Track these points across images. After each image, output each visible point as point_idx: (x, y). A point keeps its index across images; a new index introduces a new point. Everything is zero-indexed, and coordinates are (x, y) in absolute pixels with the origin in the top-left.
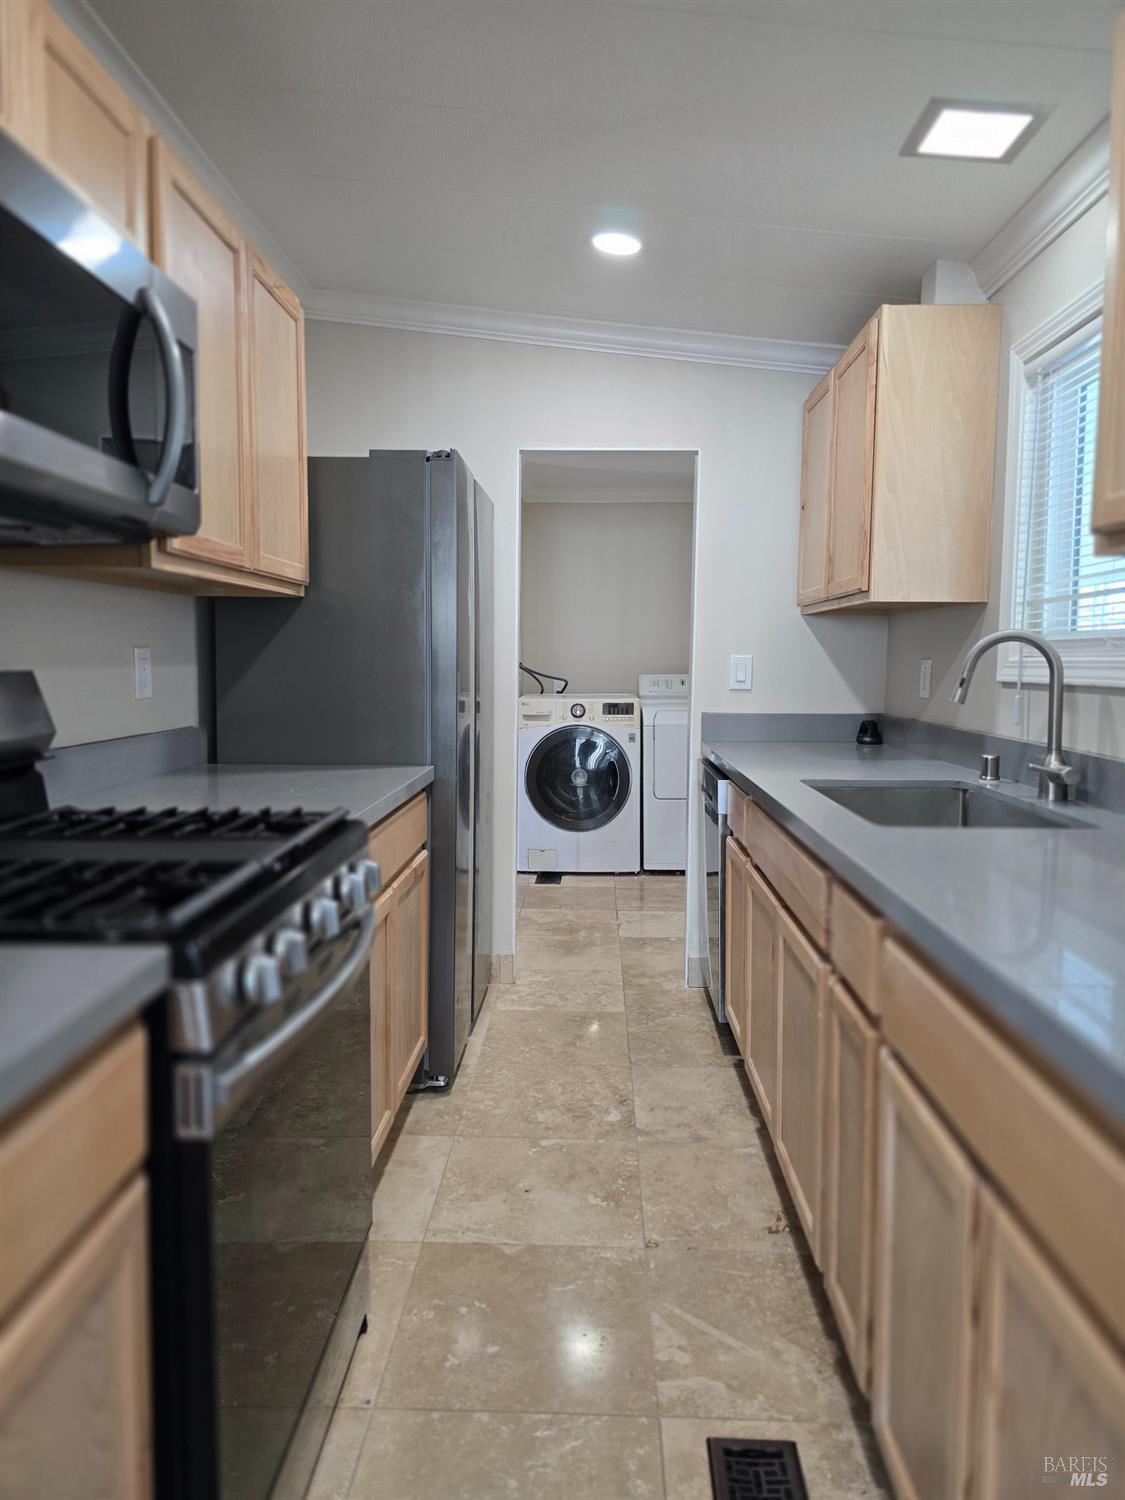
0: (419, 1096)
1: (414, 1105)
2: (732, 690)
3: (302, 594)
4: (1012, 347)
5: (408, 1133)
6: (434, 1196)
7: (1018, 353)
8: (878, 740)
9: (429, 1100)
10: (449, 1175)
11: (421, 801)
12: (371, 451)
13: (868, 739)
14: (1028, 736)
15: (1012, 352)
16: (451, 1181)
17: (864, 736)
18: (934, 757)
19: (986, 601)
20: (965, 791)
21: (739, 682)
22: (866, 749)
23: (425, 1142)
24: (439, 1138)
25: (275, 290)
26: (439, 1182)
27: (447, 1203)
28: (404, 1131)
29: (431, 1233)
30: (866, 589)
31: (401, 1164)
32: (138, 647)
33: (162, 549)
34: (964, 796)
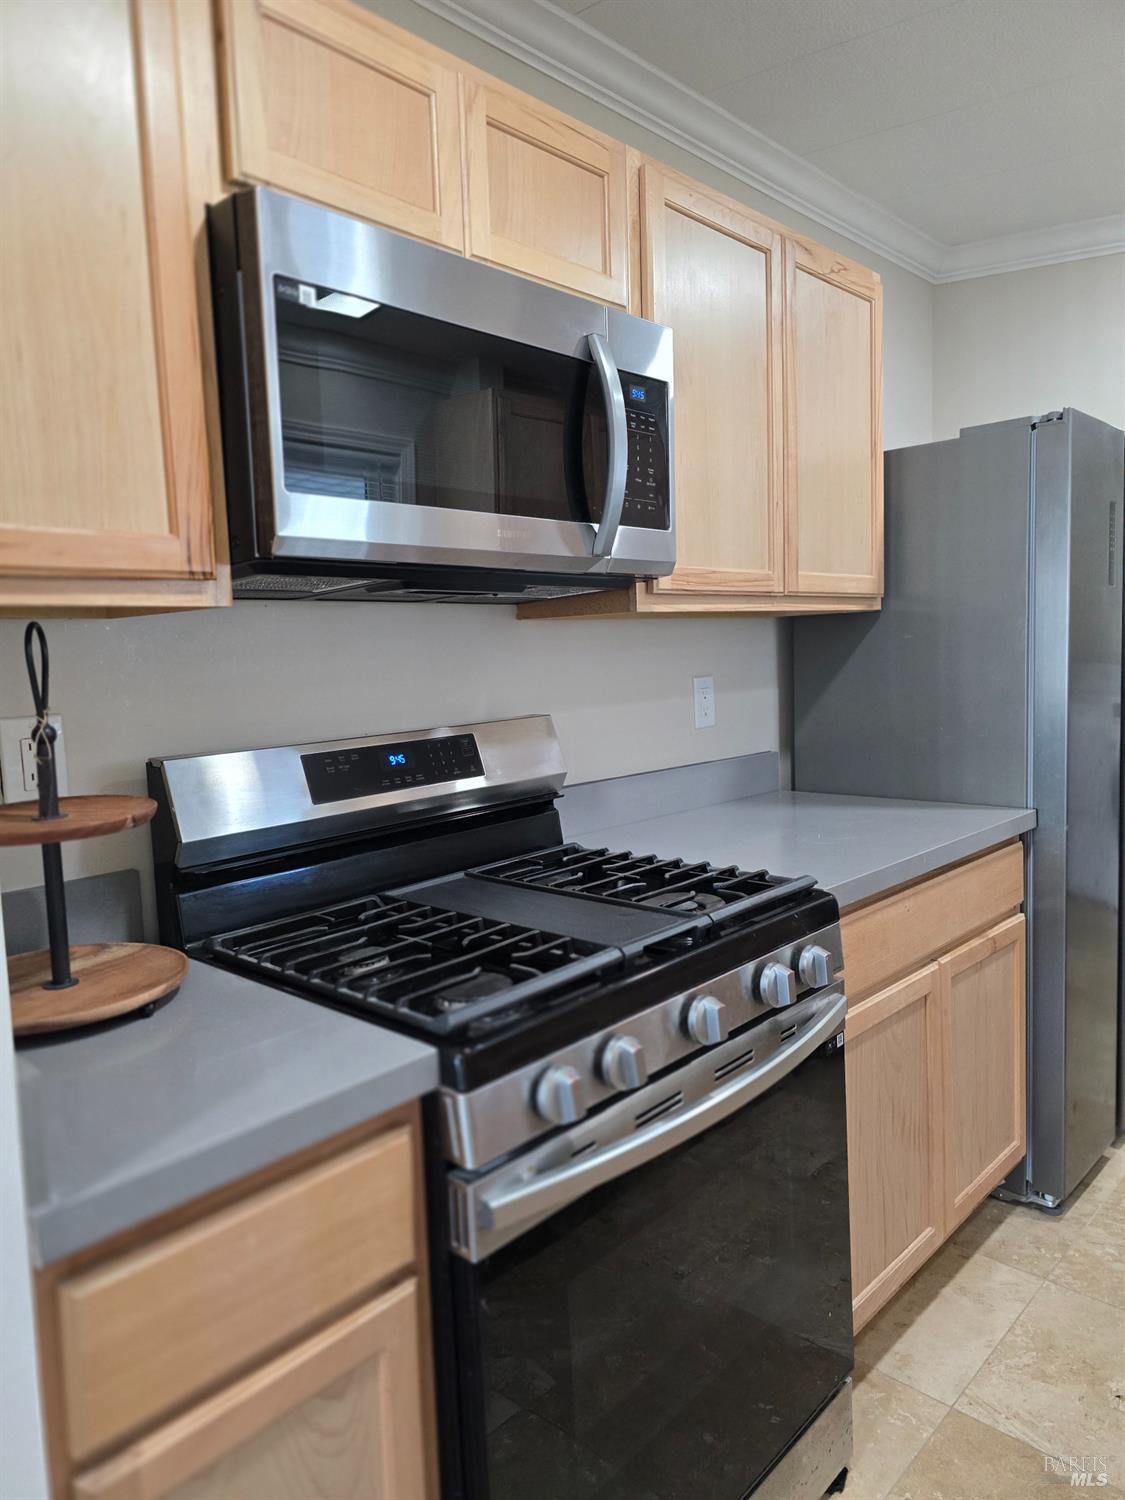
0: (1020, 1209)
1: (1008, 1220)
3: (877, 606)
5: (987, 1255)
6: (989, 1351)
9: (1030, 1220)
10: (1018, 1330)
11: (1014, 852)
12: (962, 431)
16: (1019, 1340)
23: (1004, 1274)
24: (1023, 1274)
25: (833, 276)
26: (1002, 1335)
27: (1003, 1368)
28: (983, 1249)
29: (966, 1401)
31: (962, 1290)
32: (696, 677)
33: (649, 590)
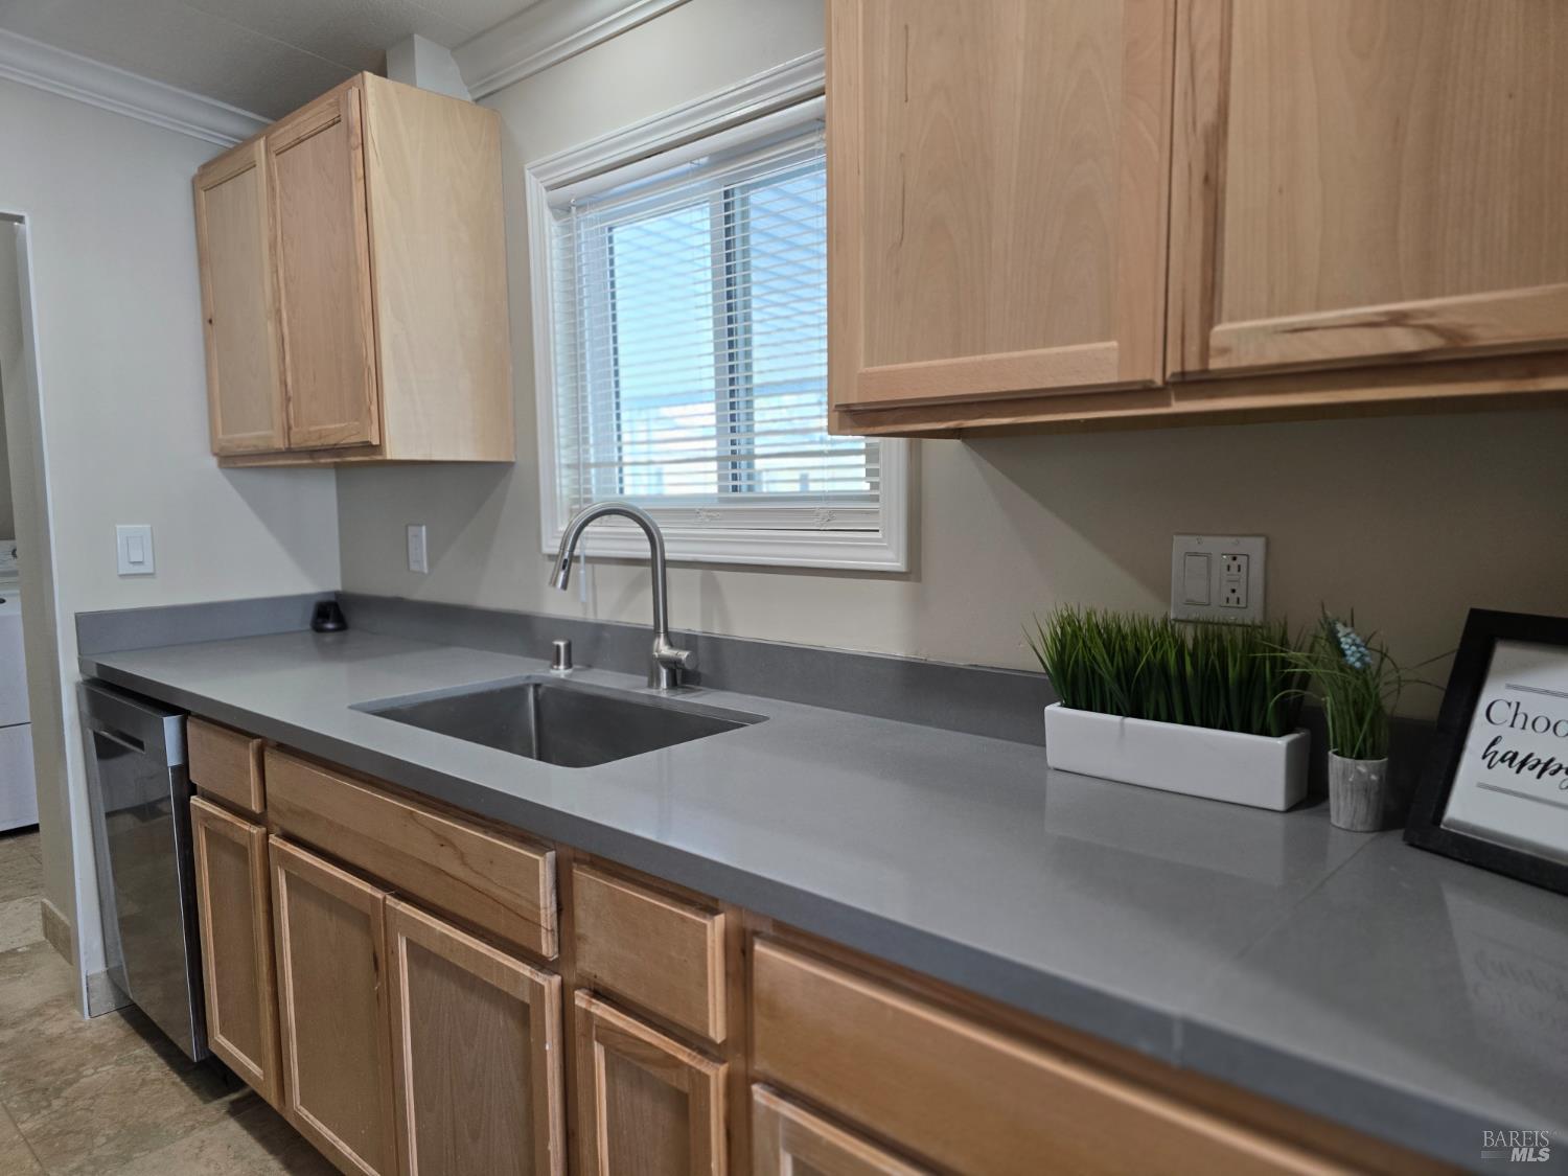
2: (123, 576)
4: (527, 166)
7: (537, 175)
8: (342, 625)
13: (330, 626)
14: (595, 613)
15: (527, 172)
17: (324, 622)
18: (447, 644)
19: (513, 460)
20: (537, 686)
21: (134, 563)
22: (329, 638)
30: (378, 443)
34: (536, 692)
